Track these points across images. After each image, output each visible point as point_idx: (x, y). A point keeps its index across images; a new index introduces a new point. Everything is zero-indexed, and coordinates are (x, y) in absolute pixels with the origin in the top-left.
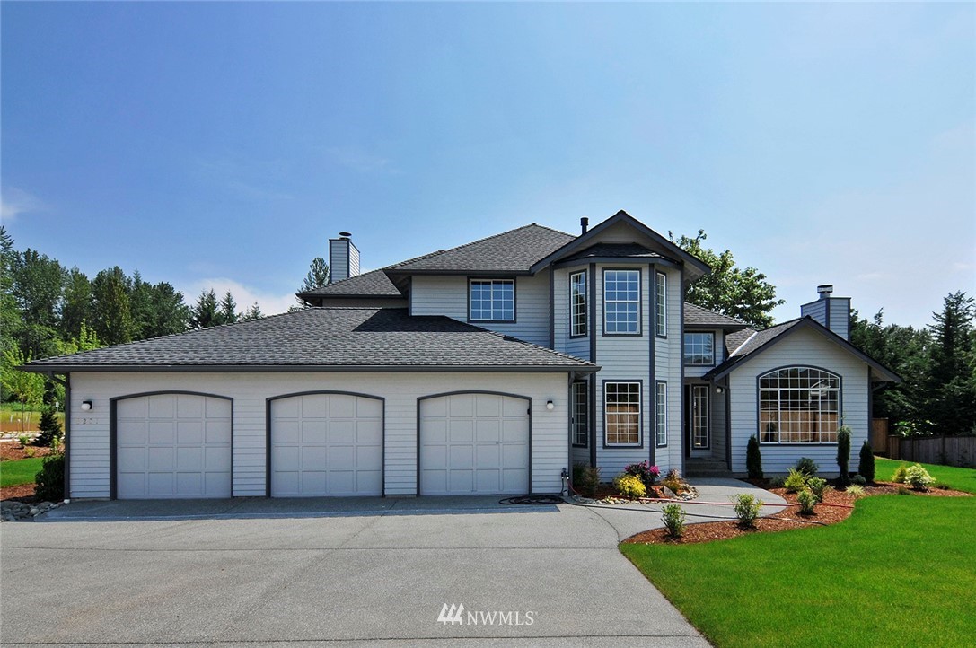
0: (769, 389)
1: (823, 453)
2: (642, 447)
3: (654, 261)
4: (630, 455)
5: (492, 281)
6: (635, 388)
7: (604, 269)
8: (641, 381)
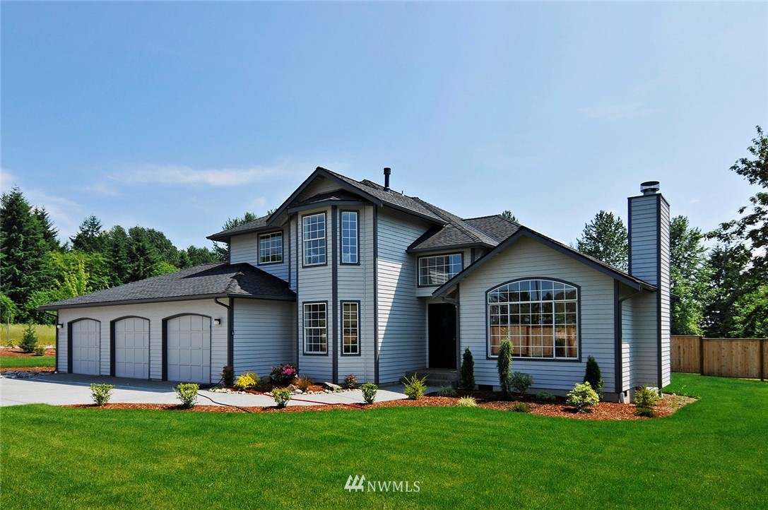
0: (499, 303)
1: (557, 369)
2: (327, 355)
3: (334, 203)
4: (316, 361)
5: (269, 234)
6: (322, 308)
7: (303, 216)
8: (327, 302)
